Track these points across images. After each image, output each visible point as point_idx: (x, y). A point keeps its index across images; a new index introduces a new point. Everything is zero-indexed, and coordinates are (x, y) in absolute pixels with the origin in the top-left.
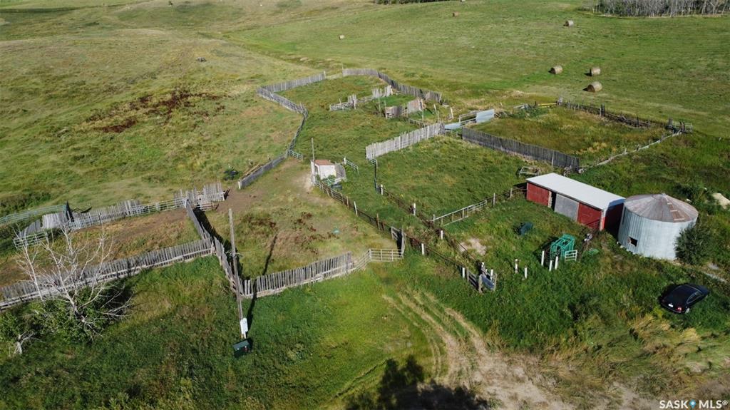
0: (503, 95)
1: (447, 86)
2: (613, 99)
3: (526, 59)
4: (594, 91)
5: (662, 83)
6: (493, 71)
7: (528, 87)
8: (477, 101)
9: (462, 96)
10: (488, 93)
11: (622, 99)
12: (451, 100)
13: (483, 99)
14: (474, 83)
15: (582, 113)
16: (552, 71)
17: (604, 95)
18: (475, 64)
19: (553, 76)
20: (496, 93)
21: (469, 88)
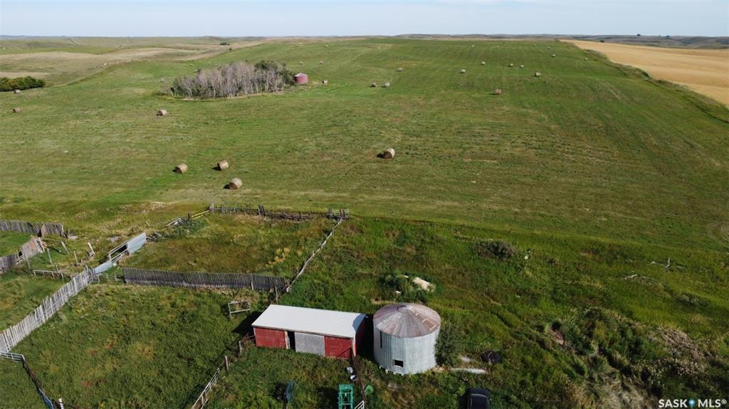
0: (141, 210)
1: (61, 211)
2: (259, 194)
3: (139, 160)
4: (236, 188)
6: (108, 179)
7: (161, 193)
8: (112, 223)
9: (89, 219)
10: (119, 209)
11: (267, 192)
12: (77, 228)
13: (119, 220)
14: (95, 199)
15: (240, 216)
16: (177, 170)
17: (248, 191)
18: (80, 173)
19: (180, 176)
20: (131, 208)
21: (92, 209)
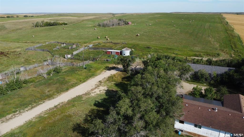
0: (91, 42)
3: (91, 36)
4: (108, 40)
5: (119, 38)
6: (85, 39)
7: (95, 41)
9: (83, 44)
13: (88, 44)
14: (83, 41)
15: (108, 43)
